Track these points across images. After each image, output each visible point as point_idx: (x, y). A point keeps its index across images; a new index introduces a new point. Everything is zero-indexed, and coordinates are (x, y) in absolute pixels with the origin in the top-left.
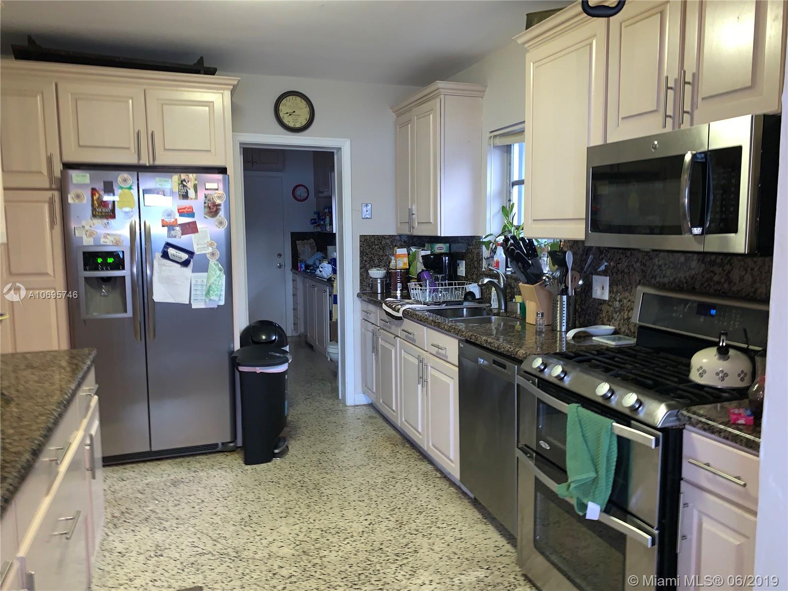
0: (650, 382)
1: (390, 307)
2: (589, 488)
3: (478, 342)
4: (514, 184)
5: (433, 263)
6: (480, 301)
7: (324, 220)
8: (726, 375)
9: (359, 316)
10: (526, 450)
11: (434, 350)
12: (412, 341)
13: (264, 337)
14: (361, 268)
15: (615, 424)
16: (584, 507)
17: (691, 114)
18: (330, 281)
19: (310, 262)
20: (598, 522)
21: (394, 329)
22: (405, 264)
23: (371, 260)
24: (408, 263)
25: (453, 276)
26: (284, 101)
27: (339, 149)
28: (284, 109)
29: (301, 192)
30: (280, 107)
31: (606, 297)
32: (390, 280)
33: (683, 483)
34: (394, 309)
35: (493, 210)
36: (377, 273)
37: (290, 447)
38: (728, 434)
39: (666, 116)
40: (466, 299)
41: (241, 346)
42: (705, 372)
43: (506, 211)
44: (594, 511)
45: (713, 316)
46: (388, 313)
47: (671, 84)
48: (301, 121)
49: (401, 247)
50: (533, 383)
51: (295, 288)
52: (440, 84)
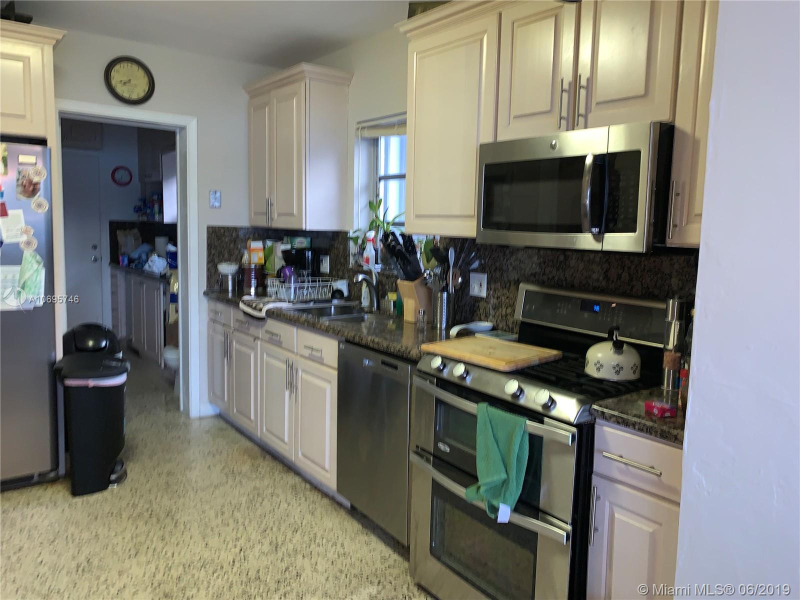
0: (553, 378)
1: (249, 305)
2: (500, 489)
3: (364, 342)
4: (380, 179)
5: (294, 259)
6: (348, 299)
7: (152, 208)
8: (622, 368)
9: (205, 317)
10: (421, 452)
11: (307, 353)
12: (279, 344)
13: (91, 343)
14: (208, 263)
15: (528, 422)
16: (495, 510)
17: (586, 117)
18: (165, 279)
19: (135, 255)
20: (510, 524)
21: (253, 330)
22: (260, 259)
23: (220, 253)
24: (263, 259)
25: (316, 273)
26: (117, 67)
27: (183, 129)
28: (117, 76)
29: (121, 175)
30: (112, 72)
31: (484, 294)
32: (243, 276)
33: (594, 478)
34: (255, 309)
35: (360, 204)
36: (227, 269)
37: (128, 471)
38: (642, 426)
39: (561, 118)
40: (333, 297)
41: (64, 354)
42: (602, 366)
43: (373, 205)
44: (505, 514)
45: (596, 312)
46: (245, 313)
47: (566, 86)
48: (139, 92)
49: (255, 239)
50: (431, 382)
51: (114, 286)
52: (305, 67)
